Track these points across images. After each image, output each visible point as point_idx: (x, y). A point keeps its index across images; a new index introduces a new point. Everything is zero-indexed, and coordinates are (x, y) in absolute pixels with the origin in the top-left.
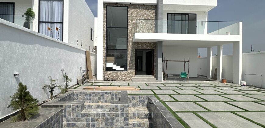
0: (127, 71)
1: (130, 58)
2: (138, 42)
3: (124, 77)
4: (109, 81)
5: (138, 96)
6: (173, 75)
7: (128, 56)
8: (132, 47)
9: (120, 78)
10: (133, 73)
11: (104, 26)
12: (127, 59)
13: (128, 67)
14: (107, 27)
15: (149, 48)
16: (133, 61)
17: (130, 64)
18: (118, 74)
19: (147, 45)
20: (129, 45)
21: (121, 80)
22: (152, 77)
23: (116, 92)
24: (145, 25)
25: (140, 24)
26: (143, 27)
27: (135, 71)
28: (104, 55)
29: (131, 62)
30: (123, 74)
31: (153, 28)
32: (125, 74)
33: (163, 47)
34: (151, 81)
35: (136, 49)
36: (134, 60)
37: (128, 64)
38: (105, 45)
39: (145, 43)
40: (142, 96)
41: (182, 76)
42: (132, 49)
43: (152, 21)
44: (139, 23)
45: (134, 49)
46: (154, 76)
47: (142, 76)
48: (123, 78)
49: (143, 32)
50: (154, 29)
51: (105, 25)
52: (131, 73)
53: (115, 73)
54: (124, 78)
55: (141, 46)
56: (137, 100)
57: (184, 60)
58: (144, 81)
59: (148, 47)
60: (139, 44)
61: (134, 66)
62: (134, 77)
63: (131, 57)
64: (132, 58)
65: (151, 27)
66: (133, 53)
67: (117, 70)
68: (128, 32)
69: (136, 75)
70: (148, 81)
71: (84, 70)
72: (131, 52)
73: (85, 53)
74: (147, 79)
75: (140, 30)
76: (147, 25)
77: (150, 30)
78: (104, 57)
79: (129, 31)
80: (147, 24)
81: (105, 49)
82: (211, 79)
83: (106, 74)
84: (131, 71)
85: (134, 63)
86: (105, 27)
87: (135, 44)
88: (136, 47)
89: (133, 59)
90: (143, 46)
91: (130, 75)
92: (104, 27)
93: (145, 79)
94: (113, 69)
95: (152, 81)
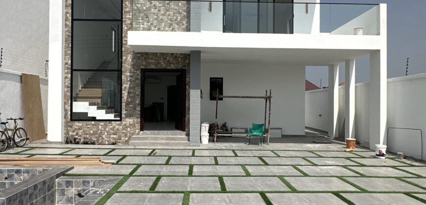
0: (120, 120)
1: (127, 91)
2: (147, 54)
3: (114, 134)
4: (78, 143)
5: (82, 180)
6: (244, 131)
7: (124, 86)
8: (133, 66)
9: (104, 136)
10: (136, 125)
11: (66, 16)
12: (121, 94)
13: (124, 112)
14: (74, 18)
15: (172, 66)
16: (136, 97)
17: (127, 104)
18: (100, 127)
19: (168, 61)
20: (126, 60)
21: (107, 143)
22: (180, 135)
23: (41, 169)
24: (162, 12)
25: (153, 10)
26: (158, 18)
27: (139, 120)
28: (67, 84)
29: (129, 100)
30: (111, 127)
31: (181, 20)
32: (117, 127)
33: (202, 65)
34: (172, 145)
35: (141, 69)
36: (137, 95)
37: (124, 104)
38: (70, 62)
39: (163, 54)
40: (90, 179)
41: (254, 133)
42: (132, 70)
43: (180, 4)
44: (149, 9)
45: (137, 70)
46: (185, 133)
47: (156, 132)
48: (112, 136)
49: (159, 29)
50: (184, 22)
51: (68, 15)
52: (130, 125)
53: (93, 125)
54: (115, 136)
55: (154, 61)
56: (79, 189)
57: (264, 95)
58: (158, 143)
59: (172, 63)
60: (151, 57)
61: (139, 108)
62: (138, 134)
63: (130, 88)
64: (132, 91)
65: (179, 18)
66: (136, 79)
67: (97, 119)
68: (123, 30)
69: (142, 129)
70: (167, 144)
71: (12, 119)
72: (131, 76)
73: (19, 79)
74: (167, 139)
75: (152, 24)
76: (168, 13)
77: (176, 24)
78: (68, 87)
79: (126, 28)
80: (167, 11)
81: (70, 71)
82: (336, 139)
83: (71, 127)
84: (132, 122)
85: (138, 101)
86: (70, 18)
87: (139, 58)
88: (143, 65)
89: (135, 93)
90: (158, 63)
91: (129, 129)
92: (66, 20)
93: (162, 139)
94: (89, 115)
95: (176, 145)
